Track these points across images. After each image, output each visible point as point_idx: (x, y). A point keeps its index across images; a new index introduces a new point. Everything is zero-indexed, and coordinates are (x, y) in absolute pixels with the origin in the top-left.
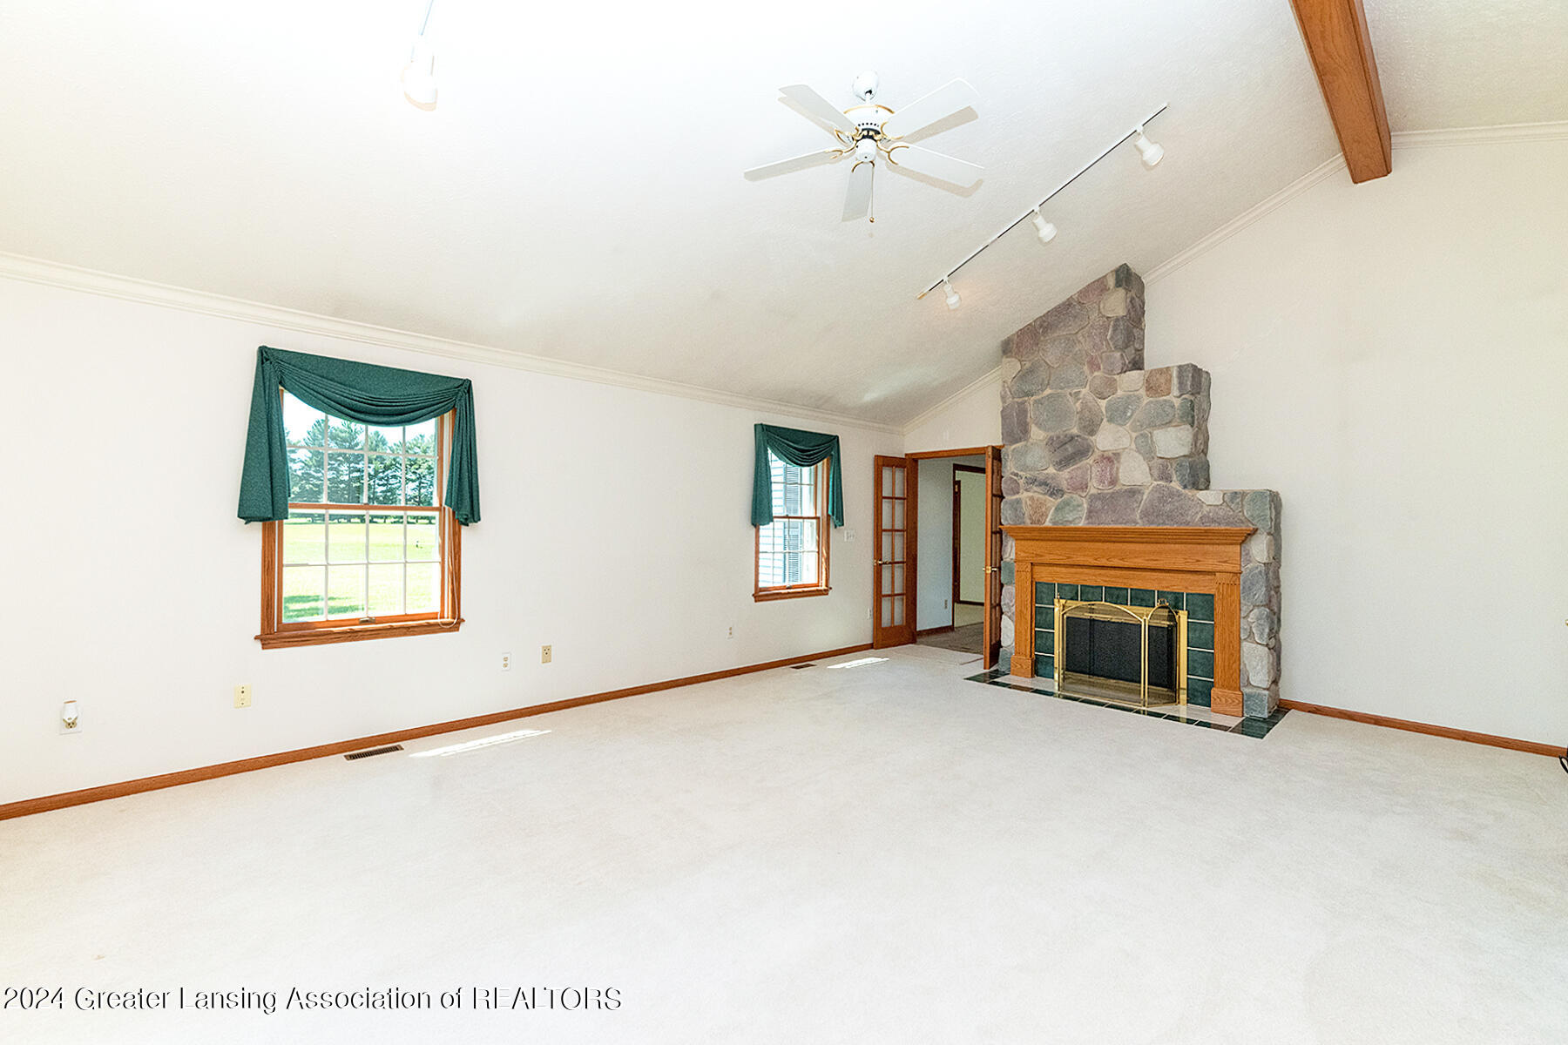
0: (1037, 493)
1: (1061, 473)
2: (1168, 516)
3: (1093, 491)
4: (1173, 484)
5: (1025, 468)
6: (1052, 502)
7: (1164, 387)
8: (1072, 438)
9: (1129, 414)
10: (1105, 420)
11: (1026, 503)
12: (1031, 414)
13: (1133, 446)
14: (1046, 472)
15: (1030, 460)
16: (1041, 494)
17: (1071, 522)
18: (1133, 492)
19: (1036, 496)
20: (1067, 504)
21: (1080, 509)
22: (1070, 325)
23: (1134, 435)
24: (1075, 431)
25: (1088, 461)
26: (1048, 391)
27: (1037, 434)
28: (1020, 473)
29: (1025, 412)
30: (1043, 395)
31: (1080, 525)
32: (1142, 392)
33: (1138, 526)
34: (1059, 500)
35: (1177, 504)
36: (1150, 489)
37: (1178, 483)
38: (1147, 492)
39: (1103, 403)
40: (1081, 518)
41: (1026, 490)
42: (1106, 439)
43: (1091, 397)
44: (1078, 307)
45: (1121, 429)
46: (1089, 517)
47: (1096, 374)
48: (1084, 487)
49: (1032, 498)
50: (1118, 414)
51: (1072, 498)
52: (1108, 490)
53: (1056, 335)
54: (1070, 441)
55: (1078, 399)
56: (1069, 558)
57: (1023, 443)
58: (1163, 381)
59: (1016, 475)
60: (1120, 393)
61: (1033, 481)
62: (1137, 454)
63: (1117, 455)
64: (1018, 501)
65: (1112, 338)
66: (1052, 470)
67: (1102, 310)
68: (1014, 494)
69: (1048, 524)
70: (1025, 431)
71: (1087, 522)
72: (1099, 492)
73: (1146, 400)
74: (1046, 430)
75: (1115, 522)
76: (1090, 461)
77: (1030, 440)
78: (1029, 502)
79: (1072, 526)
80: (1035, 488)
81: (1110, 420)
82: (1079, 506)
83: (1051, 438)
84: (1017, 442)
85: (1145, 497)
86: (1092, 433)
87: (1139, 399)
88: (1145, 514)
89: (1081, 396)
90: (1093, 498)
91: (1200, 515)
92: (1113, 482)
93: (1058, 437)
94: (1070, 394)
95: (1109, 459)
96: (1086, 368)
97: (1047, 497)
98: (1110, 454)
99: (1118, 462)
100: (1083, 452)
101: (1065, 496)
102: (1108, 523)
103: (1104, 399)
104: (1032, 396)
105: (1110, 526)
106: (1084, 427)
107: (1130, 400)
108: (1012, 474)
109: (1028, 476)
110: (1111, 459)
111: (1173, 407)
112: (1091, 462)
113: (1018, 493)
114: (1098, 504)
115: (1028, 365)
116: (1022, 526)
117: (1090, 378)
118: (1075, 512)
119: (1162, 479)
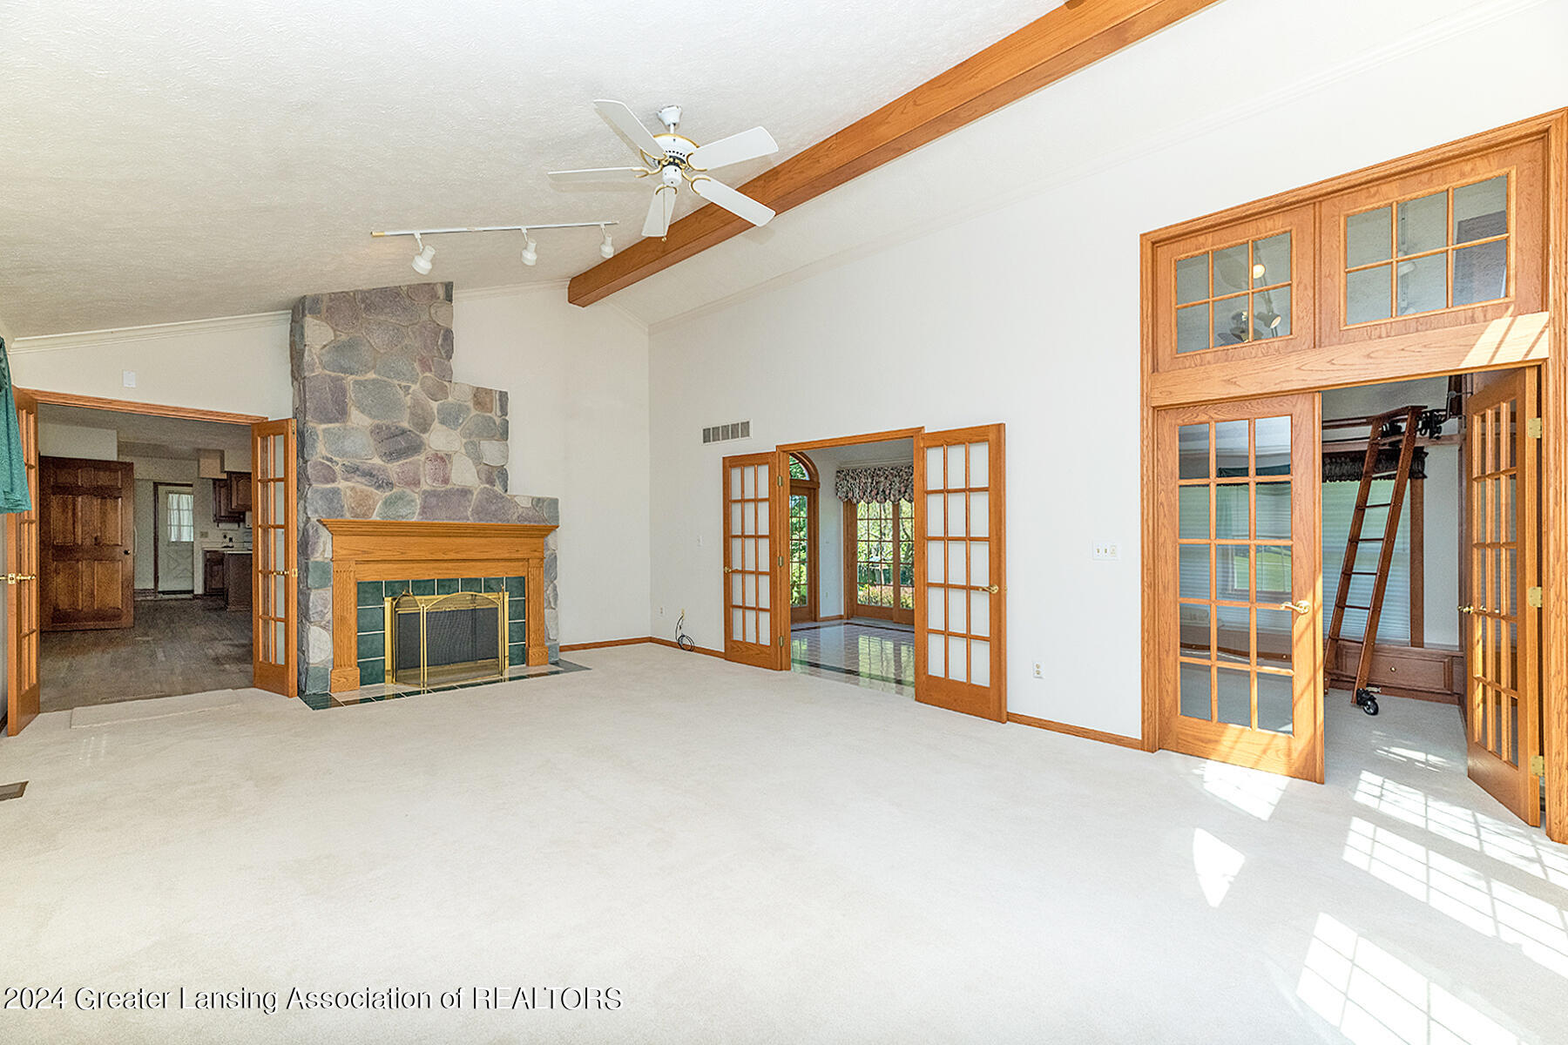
0: (361, 484)
1: (390, 465)
2: (494, 515)
3: (425, 487)
4: (495, 488)
5: (343, 454)
6: (381, 496)
7: (489, 406)
8: (404, 432)
9: (460, 421)
10: (436, 420)
11: (345, 495)
12: (351, 394)
13: (463, 451)
14: (369, 461)
15: (348, 445)
16: (366, 485)
17: (403, 518)
18: (465, 492)
19: (359, 487)
20: (400, 497)
21: (413, 504)
22: (399, 316)
23: (464, 441)
24: (405, 425)
25: (419, 457)
26: (371, 375)
27: (358, 419)
28: (334, 459)
29: (344, 391)
30: (366, 378)
31: (414, 519)
32: (470, 404)
33: (469, 522)
34: (388, 494)
35: (500, 505)
36: (478, 490)
37: (500, 487)
38: (475, 493)
39: (435, 405)
40: (414, 513)
41: (346, 479)
42: (439, 439)
43: (423, 396)
44: (408, 301)
45: (451, 431)
46: (423, 512)
47: (427, 374)
48: (417, 483)
49: (353, 489)
50: (450, 418)
51: (404, 492)
52: (441, 488)
53: (382, 318)
54: (402, 434)
55: (409, 394)
56: (402, 553)
57: (337, 425)
58: (488, 400)
59: (330, 460)
60: (450, 399)
61: (352, 471)
62: (467, 459)
63: (449, 456)
64: (336, 492)
65: (442, 345)
66: (377, 461)
67: (434, 316)
68: (328, 482)
69: (375, 517)
70: (342, 413)
71: (421, 517)
72: (433, 489)
73: (474, 412)
74: (370, 415)
75: (450, 518)
76: (421, 457)
77: (349, 423)
78: (349, 492)
79: (404, 520)
80: (359, 479)
81: (442, 422)
82: (412, 501)
83: (378, 427)
84: (331, 423)
85: (474, 497)
86: (425, 430)
87: (468, 409)
88: (476, 512)
89: (410, 391)
90: (427, 495)
91: (516, 515)
92: (446, 481)
93: (388, 428)
94: (399, 385)
95: (442, 458)
96: (416, 365)
97: (372, 489)
98: (442, 454)
99: (450, 463)
100: (415, 448)
101: (394, 490)
102: (442, 518)
103: (436, 401)
104: (351, 374)
105: (445, 522)
106: (417, 424)
107: (461, 409)
108: (323, 458)
109: (347, 463)
110: (442, 459)
111: (495, 423)
112: (423, 459)
113: (334, 481)
114: (433, 501)
115: (344, 337)
116: (339, 519)
117: (421, 376)
118: (408, 507)
119: (488, 483)
